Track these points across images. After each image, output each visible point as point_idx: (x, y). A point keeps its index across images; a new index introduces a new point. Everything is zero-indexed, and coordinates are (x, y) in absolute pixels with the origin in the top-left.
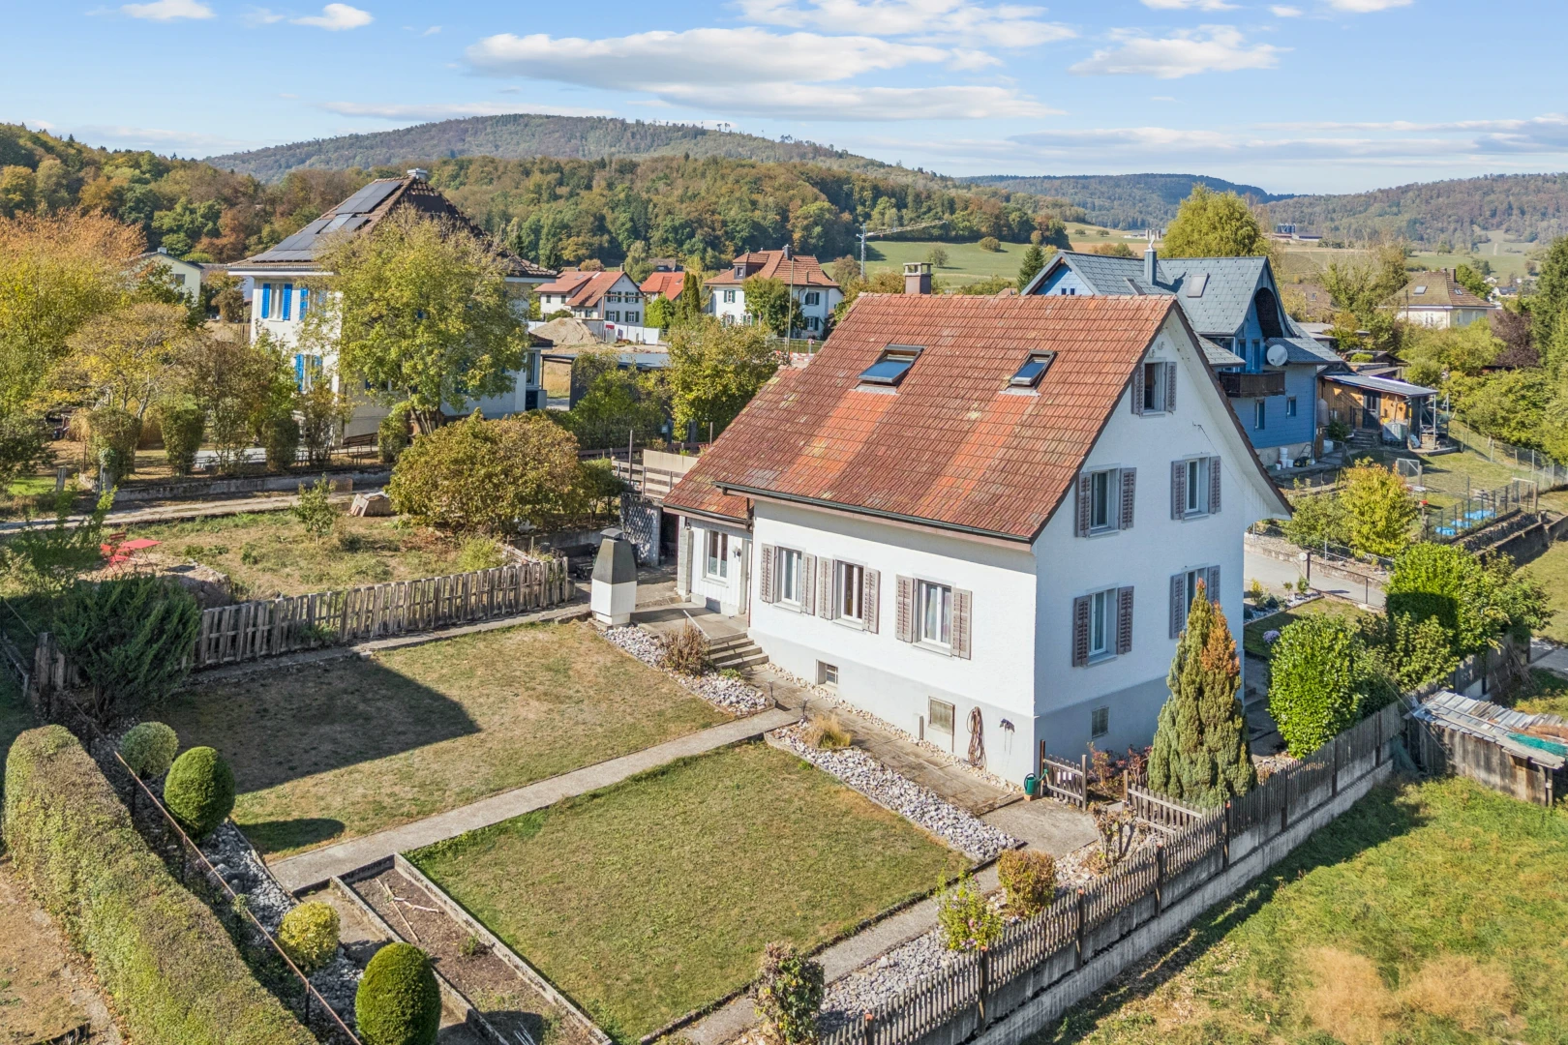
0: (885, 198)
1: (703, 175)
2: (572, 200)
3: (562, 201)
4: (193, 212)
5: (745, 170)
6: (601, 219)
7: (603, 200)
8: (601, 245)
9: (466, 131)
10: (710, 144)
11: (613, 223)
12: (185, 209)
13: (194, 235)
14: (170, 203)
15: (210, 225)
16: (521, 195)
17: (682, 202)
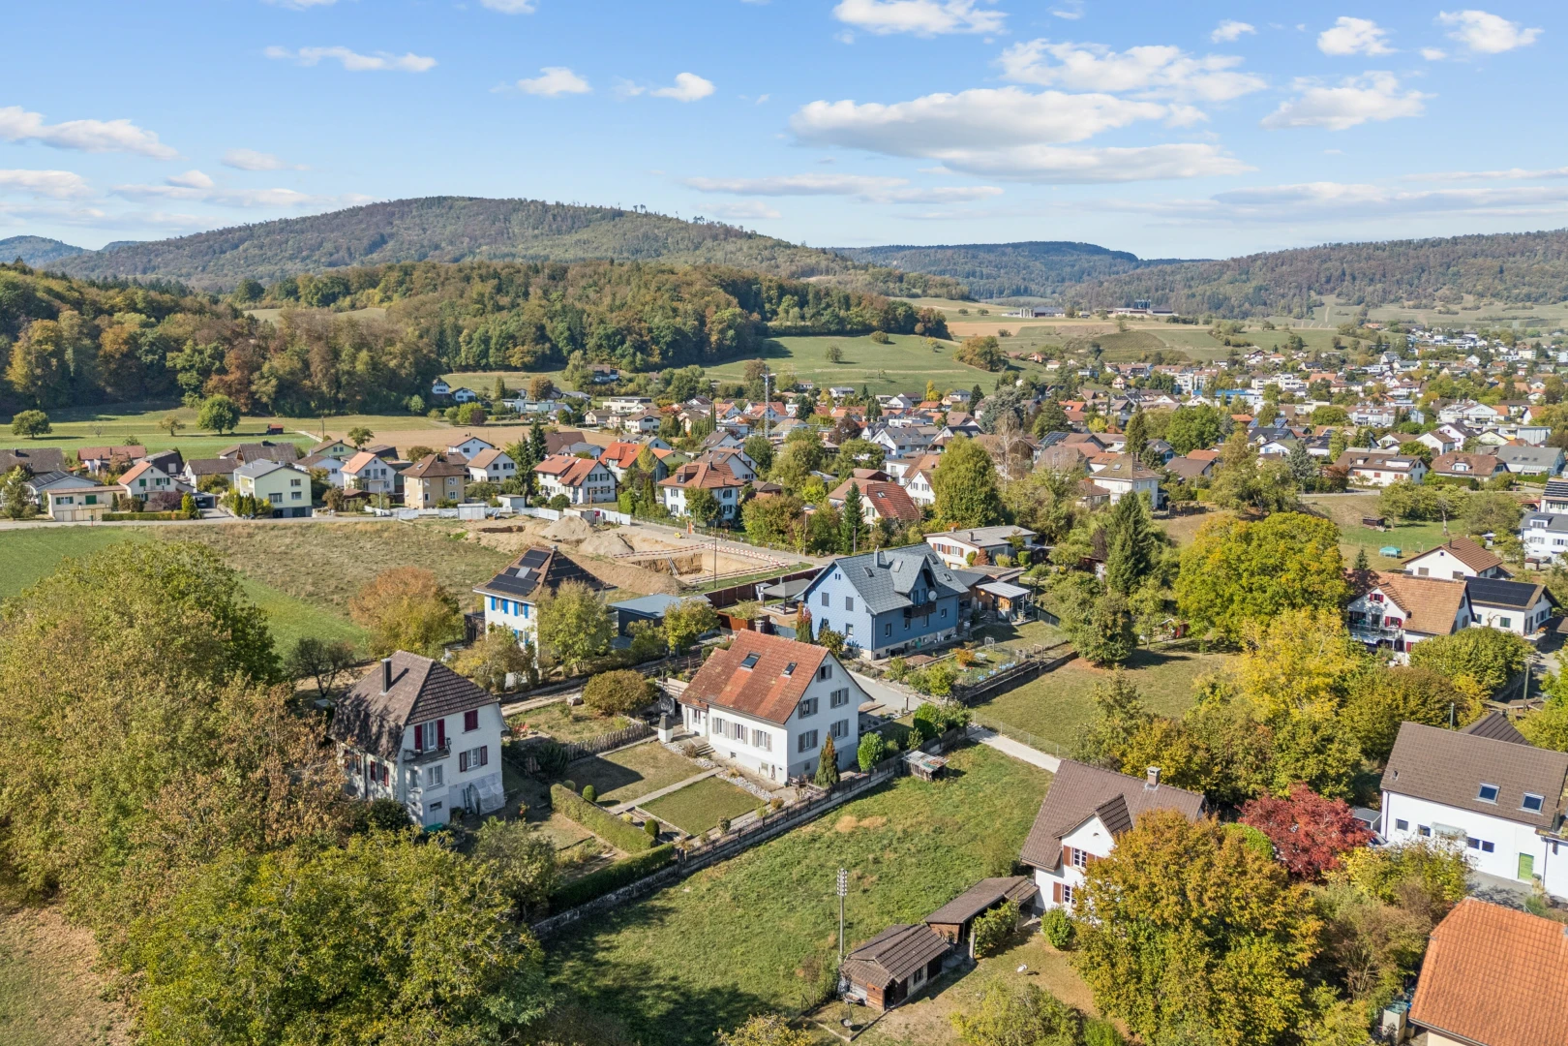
0: (789, 297)
1: (628, 283)
2: (514, 312)
3: (505, 312)
4: (201, 352)
5: (666, 276)
6: (541, 328)
7: (542, 311)
8: (543, 353)
9: (393, 214)
10: (628, 225)
11: (553, 332)
12: (194, 351)
13: (205, 373)
14: (177, 344)
15: (217, 363)
16: (467, 306)
17: (612, 311)
